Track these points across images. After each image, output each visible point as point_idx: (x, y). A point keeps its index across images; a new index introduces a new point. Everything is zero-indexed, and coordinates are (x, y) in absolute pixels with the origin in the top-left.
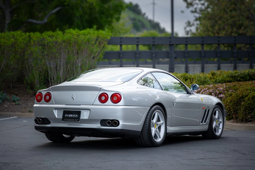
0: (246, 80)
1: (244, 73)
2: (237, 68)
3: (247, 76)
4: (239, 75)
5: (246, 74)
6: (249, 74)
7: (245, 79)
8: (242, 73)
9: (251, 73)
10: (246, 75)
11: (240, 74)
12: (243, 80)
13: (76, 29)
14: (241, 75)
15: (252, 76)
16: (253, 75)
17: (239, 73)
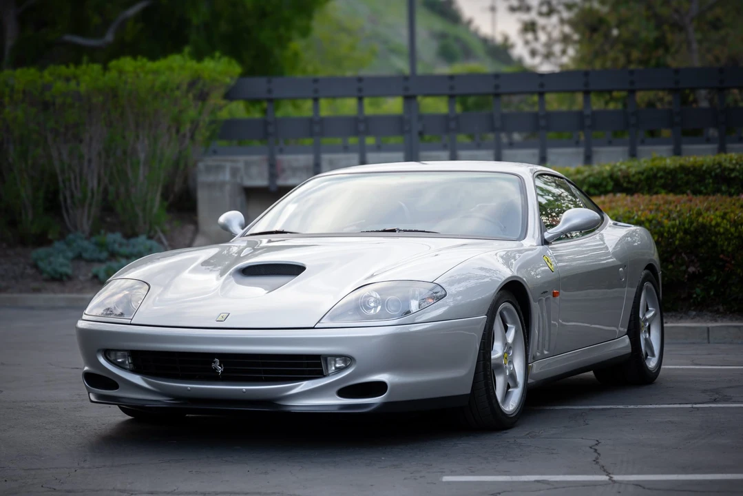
0: (606, 193)
1: (600, 173)
2: (595, 158)
3: (609, 180)
4: (585, 178)
5: (606, 174)
6: (611, 176)
7: (602, 189)
8: (595, 172)
9: (619, 173)
10: (604, 179)
11: (590, 176)
12: (597, 192)
13: (139, 58)
14: (591, 179)
15: (622, 180)
16: (624, 177)
17: (586, 174)
